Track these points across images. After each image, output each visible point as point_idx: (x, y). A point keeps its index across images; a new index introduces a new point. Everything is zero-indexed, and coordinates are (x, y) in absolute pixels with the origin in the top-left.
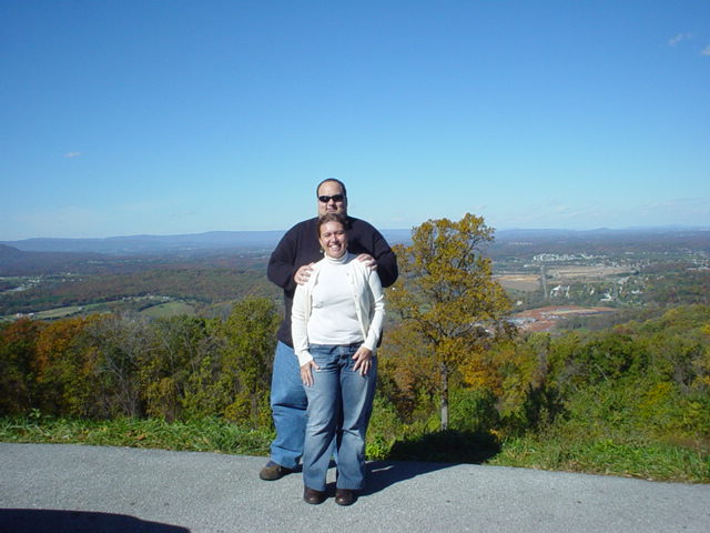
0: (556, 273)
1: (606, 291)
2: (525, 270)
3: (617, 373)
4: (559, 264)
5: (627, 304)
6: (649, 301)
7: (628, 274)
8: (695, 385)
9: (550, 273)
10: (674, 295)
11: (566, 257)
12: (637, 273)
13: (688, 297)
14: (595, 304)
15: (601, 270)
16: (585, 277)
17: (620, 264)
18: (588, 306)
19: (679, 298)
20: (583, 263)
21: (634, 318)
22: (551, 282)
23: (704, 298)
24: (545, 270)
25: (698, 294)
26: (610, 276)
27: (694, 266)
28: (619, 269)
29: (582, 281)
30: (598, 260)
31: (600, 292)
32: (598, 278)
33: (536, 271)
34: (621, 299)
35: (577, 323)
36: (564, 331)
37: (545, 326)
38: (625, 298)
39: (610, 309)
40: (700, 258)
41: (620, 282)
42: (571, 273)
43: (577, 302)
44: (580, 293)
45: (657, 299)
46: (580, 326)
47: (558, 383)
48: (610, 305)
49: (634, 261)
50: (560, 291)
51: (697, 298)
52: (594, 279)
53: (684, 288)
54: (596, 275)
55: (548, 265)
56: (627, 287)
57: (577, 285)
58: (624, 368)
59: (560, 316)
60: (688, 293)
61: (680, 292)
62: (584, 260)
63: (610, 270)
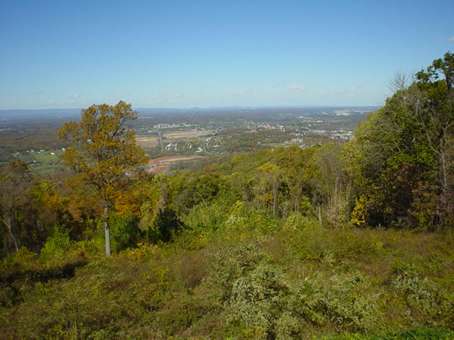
0: (167, 135)
1: (198, 146)
2: (149, 134)
3: (211, 197)
4: (170, 129)
5: (211, 153)
6: (224, 151)
7: (211, 135)
8: (254, 201)
9: (165, 135)
10: (237, 147)
11: (174, 126)
12: (216, 135)
13: (245, 148)
14: (192, 154)
15: (196, 133)
16: (186, 138)
17: (207, 129)
18: (189, 155)
19: (240, 149)
20: (185, 129)
21: (216, 162)
22: (165, 141)
23: (254, 148)
24: (162, 134)
25: (250, 146)
26: (201, 137)
27: (248, 130)
28: (206, 133)
29: (185, 140)
30: (194, 127)
31: (195, 147)
32: (194, 138)
33: (156, 134)
34: (208, 151)
35: (182, 166)
36: (175, 172)
37: (162, 169)
38: (209, 150)
39: (201, 157)
40: (251, 125)
41: (207, 140)
42: (177, 135)
43: (182, 153)
44: (182, 148)
45: (228, 150)
46: (183, 168)
47: (174, 206)
48: (202, 154)
49: (214, 127)
50: (171, 147)
51: (250, 148)
52: (190, 139)
53: (245, 143)
54: (193, 136)
55: (164, 131)
56: (212, 142)
57: (181, 143)
58: (214, 194)
59: (172, 162)
60: (245, 146)
61: (241, 146)
62: (185, 127)
63: (201, 133)
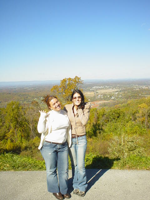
0: (99, 91)
1: (112, 96)
2: (91, 91)
3: (116, 118)
4: (100, 89)
5: (118, 99)
6: (124, 98)
7: (118, 91)
8: (136, 121)
9: (97, 91)
10: (130, 97)
11: (101, 87)
12: (120, 91)
13: (133, 97)
14: (109, 100)
15: (110, 91)
16: (106, 92)
17: (116, 89)
18: (108, 100)
20: (106, 89)
21: (120, 103)
22: (97, 94)
24: (96, 91)
26: (113, 92)
27: (135, 89)
28: (116, 90)
29: (106, 94)
30: (110, 88)
31: (111, 96)
33: (94, 91)
34: (116, 98)
35: (105, 105)
36: (101, 107)
37: (96, 106)
39: (113, 101)
40: (136, 87)
41: (116, 94)
42: (103, 91)
43: (105, 99)
44: (105, 97)
45: (126, 98)
47: (100, 122)
48: (114, 100)
49: (119, 87)
50: (100, 96)
51: (136, 97)
52: (109, 93)
53: (133, 95)
55: (97, 89)
56: (118, 94)
57: (104, 95)
58: (118, 117)
59: (100, 103)
60: (133, 96)
61: (131, 96)
62: (106, 88)
63: (113, 90)
